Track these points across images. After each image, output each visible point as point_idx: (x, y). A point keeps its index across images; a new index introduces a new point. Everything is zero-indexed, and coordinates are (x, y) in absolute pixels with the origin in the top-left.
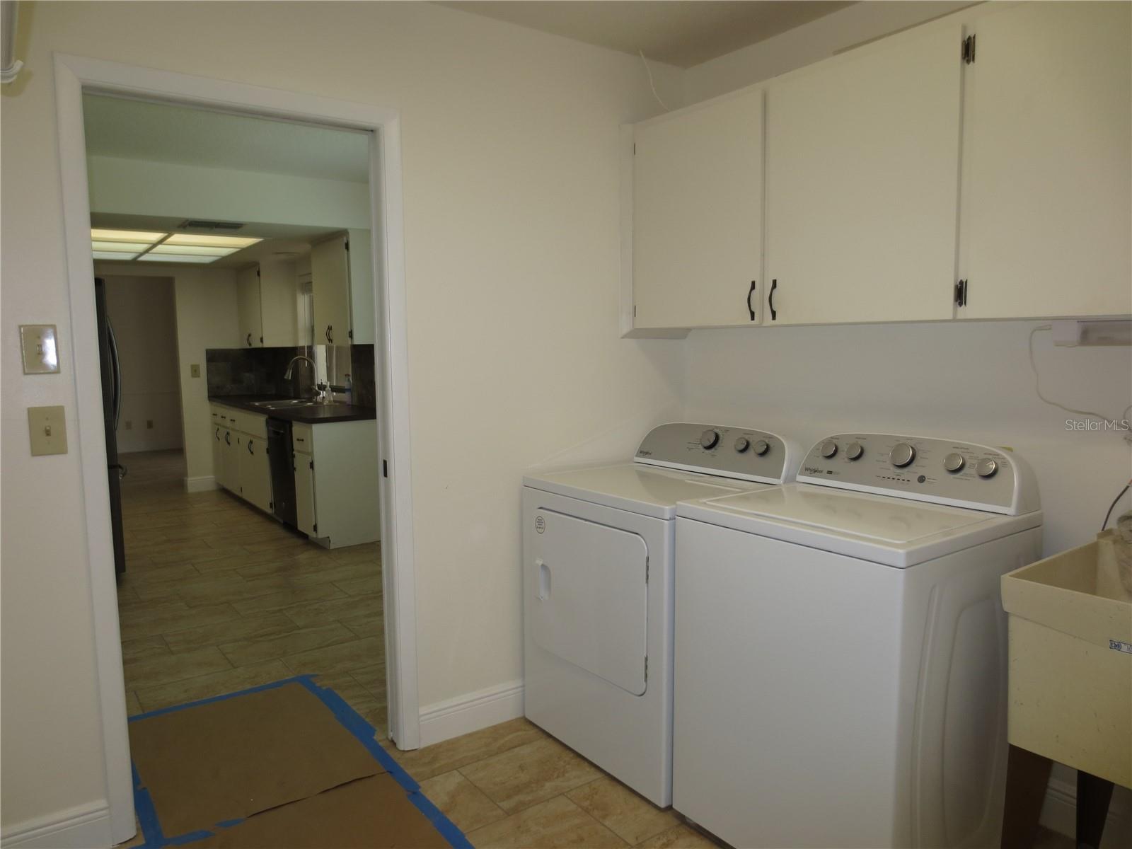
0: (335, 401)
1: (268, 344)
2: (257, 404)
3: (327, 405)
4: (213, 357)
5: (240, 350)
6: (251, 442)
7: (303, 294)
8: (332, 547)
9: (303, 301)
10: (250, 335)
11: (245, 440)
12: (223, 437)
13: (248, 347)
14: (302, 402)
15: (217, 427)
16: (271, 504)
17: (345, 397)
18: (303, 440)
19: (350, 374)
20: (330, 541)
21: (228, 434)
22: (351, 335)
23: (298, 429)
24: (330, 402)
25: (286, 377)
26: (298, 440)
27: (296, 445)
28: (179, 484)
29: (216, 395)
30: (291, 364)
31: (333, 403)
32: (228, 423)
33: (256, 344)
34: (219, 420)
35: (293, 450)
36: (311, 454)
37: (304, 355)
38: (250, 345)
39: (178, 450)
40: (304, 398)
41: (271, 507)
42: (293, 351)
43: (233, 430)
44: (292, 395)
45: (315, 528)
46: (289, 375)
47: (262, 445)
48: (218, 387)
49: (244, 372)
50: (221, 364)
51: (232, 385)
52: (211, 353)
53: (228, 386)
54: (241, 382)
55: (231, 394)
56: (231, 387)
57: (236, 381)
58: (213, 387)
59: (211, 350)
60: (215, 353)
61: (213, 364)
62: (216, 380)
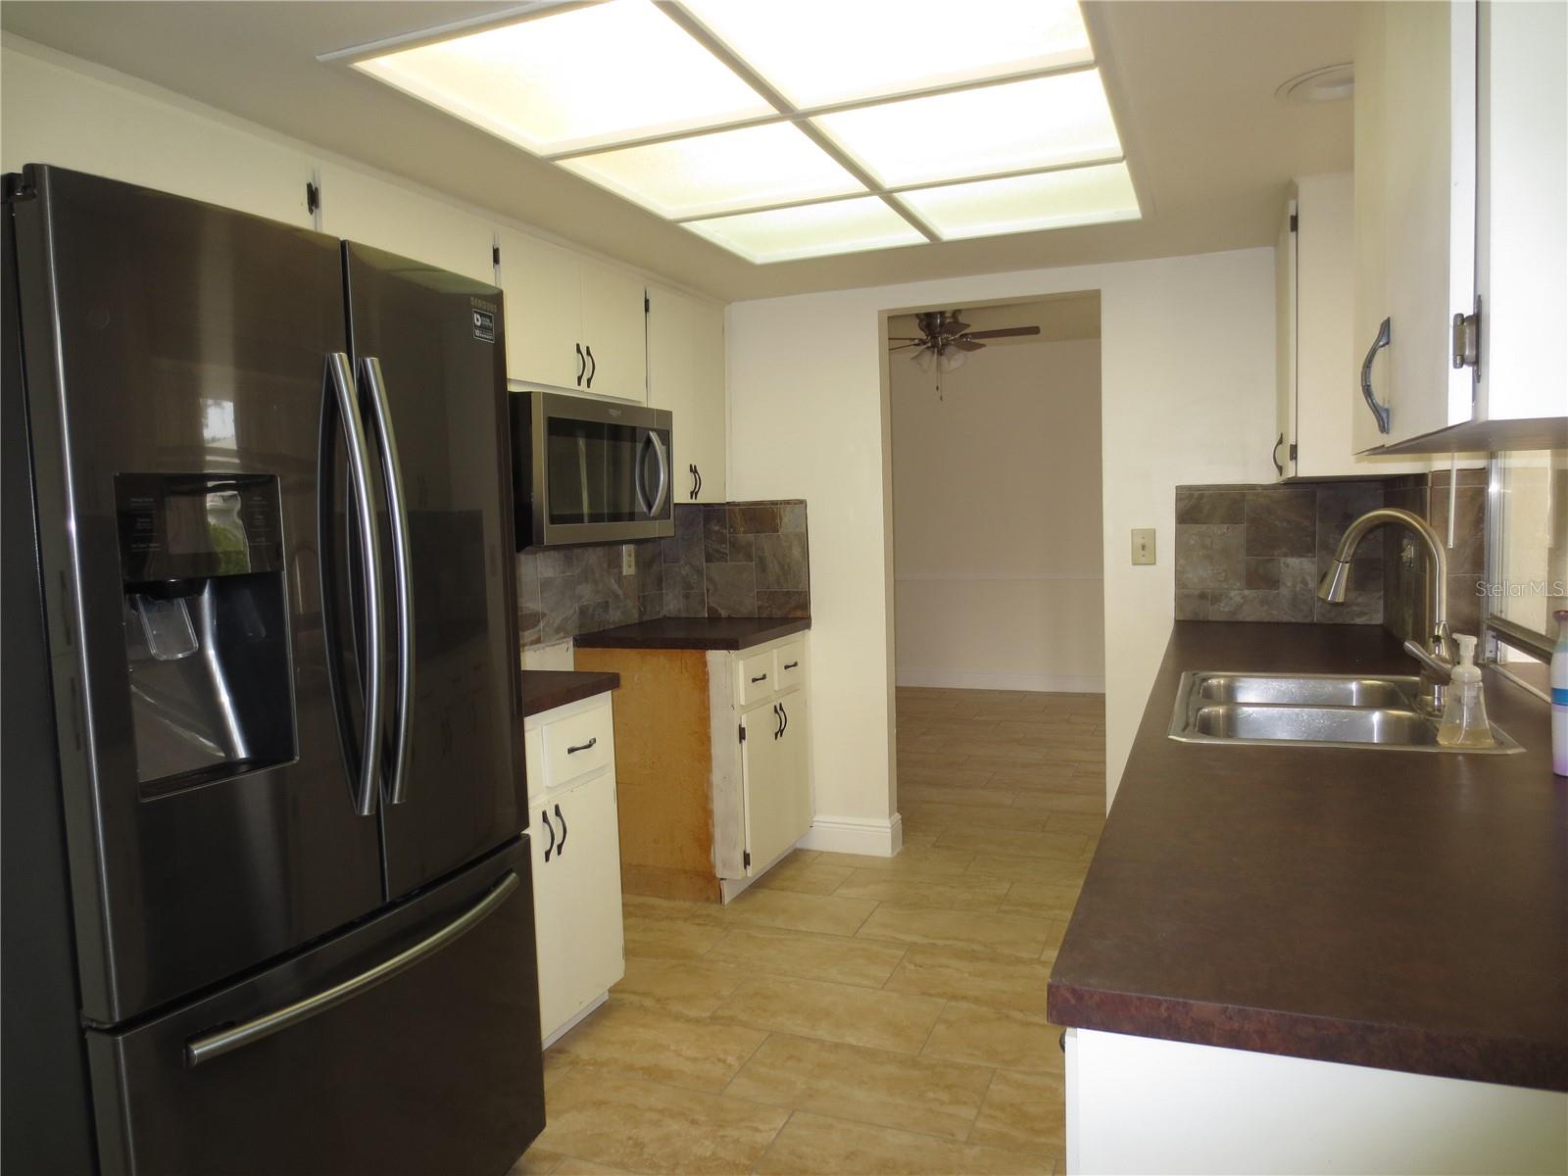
4: (1196, 507)
5: (1274, 486)
29: (1197, 619)
48: (1203, 596)
49: (1286, 555)
50: (1218, 530)
51: (1247, 592)
52: (1191, 496)
53: (1233, 594)
54: (1273, 583)
55: (1240, 617)
56: (1244, 597)
57: (1262, 579)
58: (1188, 596)
59: (1190, 488)
60: (1201, 497)
61: (1195, 528)
62: (1203, 576)
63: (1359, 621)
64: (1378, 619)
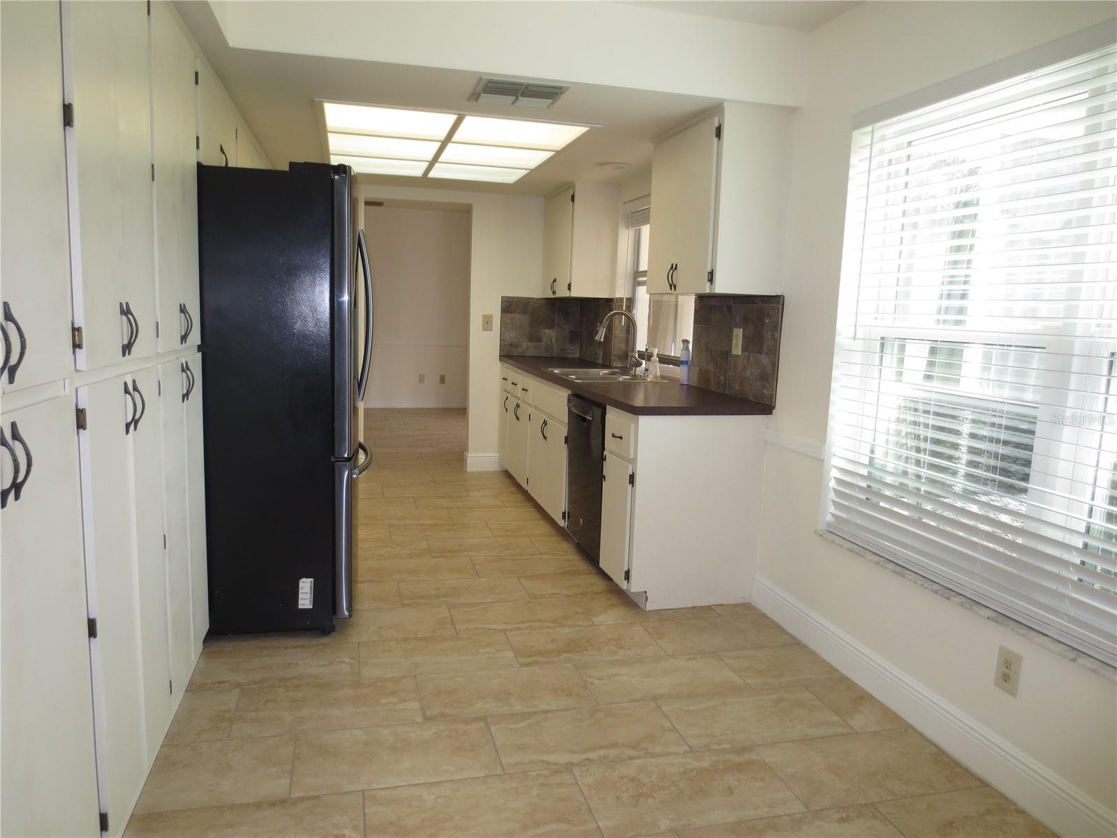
0: (663, 377)
1: (575, 293)
2: (557, 372)
3: (650, 382)
4: (509, 306)
5: (541, 299)
6: (545, 423)
7: (628, 228)
8: (649, 607)
9: (625, 237)
10: (555, 281)
11: (538, 419)
12: (514, 410)
13: (551, 296)
14: (613, 373)
15: (506, 394)
16: (564, 514)
17: (680, 373)
18: (621, 438)
19: (691, 340)
20: (647, 598)
21: (518, 406)
22: (711, 279)
23: (614, 419)
24: (656, 377)
25: (596, 338)
26: (613, 436)
27: (609, 442)
28: (458, 457)
29: (509, 355)
30: (605, 322)
31: (659, 380)
32: (520, 393)
33: (562, 293)
34: (510, 387)
35: (603, 449)
36: (633, 461)
37: (622, 310)
38: (554, 293)
39: (461, 412)
40: (616, 368)
41: (564, 517)
42: (608, 303)
43: (524, 402)
44: (600, 361)
45: (627, 575)
46: (601, 336)
47: (560, 430)
48: (511, 345)
49: (544, 328)
50: (518, 316)
51: (529, 344)
52: (508, 301)
53: (523, 344)
54: (539, 340)
55: (526, 354)
56: (528, 346)
57: (534, 338)
58: (505, 345)
59: (507, 297)
60: (512, 301)
61: (509, 315)
62: (511, 336)
63: (570, 356)
64: (577, 356)
